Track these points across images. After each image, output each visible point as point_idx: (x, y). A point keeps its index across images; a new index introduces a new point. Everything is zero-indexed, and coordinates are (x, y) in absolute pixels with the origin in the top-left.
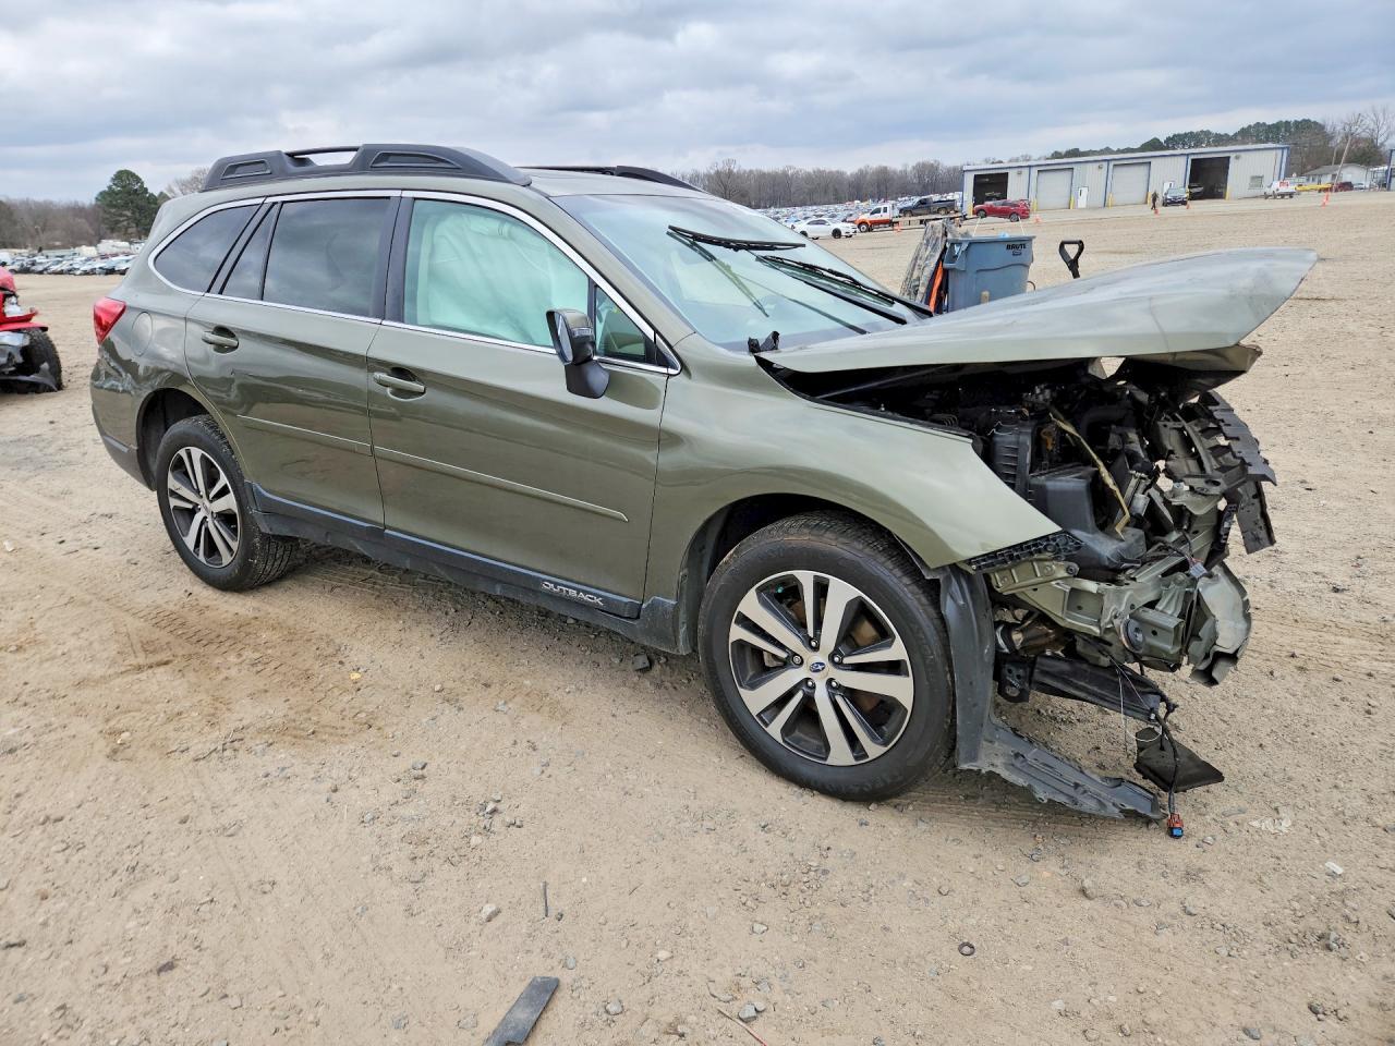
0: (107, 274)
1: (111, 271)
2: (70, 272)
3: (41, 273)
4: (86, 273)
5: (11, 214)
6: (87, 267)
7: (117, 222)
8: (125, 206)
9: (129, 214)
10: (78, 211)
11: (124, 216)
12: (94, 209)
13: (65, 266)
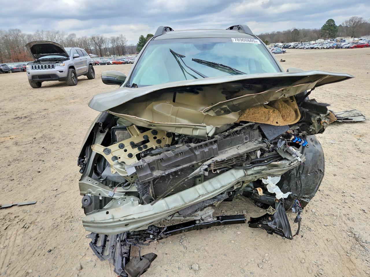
0: (311, 49)
1: (312, 48)
2: (303, 48)
3: (297, 48)
4: (307, 49)
5: (299, 33)
6: (307, 47)
7: (324, 34)
8: (328, 30)
9: (328, 32)
10: (315, 31)
11: (327, 32)
12: (319, 31)
13: (303, 47)
